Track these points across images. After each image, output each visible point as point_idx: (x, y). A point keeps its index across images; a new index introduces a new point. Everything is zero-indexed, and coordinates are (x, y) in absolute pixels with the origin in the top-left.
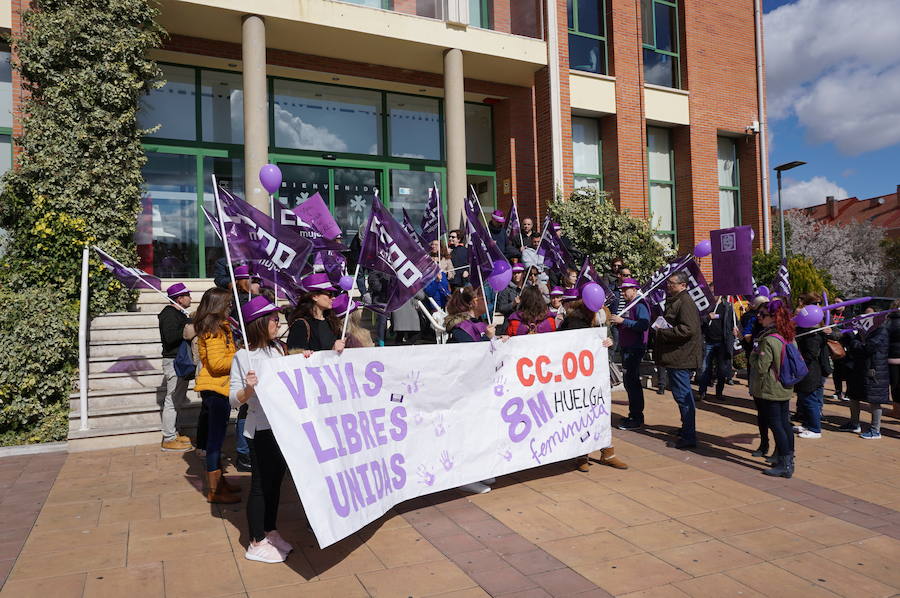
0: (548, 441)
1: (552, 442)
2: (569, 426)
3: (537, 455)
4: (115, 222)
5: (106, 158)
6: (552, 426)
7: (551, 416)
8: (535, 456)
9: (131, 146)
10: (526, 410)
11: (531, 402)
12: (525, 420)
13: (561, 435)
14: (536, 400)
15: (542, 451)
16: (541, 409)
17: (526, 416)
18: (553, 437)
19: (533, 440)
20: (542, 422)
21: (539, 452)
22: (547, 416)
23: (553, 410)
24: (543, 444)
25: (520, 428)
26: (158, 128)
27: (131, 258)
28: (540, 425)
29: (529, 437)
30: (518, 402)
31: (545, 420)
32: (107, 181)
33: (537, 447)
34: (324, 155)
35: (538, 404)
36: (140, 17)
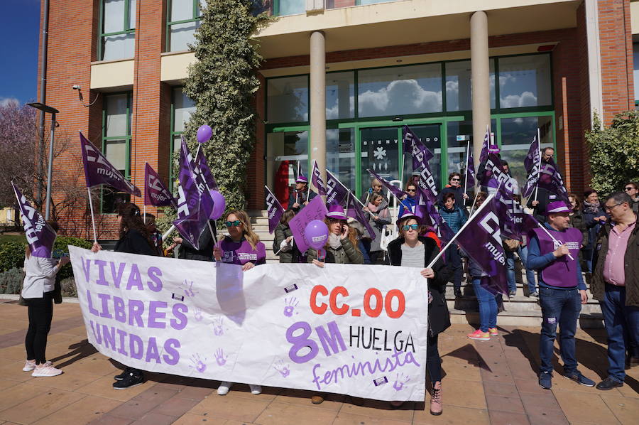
0: (335, 372)
1: (339, 373)
2: (360, 364)
3: (319, 380)
4: (222, 176)
5: (216, 139)
6: (341, 359)
7: (344, 348)
8: (316, 380)
9: (236, 130)
10: (314, 336)
11: (320, 330)
12: (312, 346)
13: (350, 370)
14: (327, 329)
15: (326, 378)
16: (332, 340)
17: (313, 342)
18: (341, 370)
19: (318, 365)
20: (332, 352)
21: (322, 378)
22: (339, 346)
23: (347, 344)
24: (328, 372)
25: (304, 351)
26: (251, 116)
27: (235, 197)
28: (328, 354)
29: (314, 361)
30: (305, 326)
31: (336, 351)
32: (216, 152)
33: (321, 373)
34: (393, 118)
35: (329, 333)
36: (244, 52)
